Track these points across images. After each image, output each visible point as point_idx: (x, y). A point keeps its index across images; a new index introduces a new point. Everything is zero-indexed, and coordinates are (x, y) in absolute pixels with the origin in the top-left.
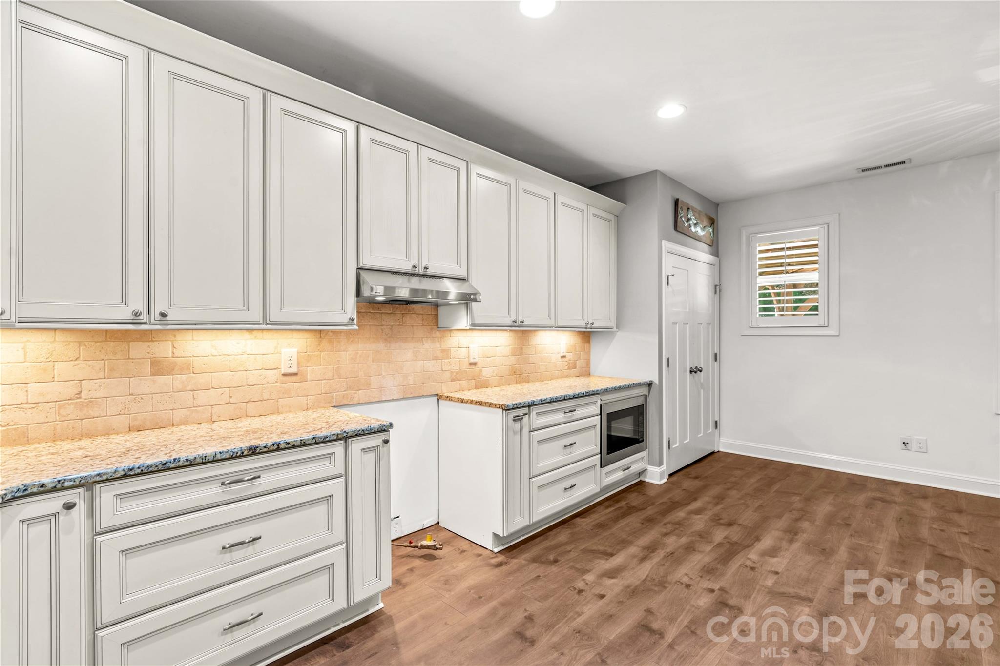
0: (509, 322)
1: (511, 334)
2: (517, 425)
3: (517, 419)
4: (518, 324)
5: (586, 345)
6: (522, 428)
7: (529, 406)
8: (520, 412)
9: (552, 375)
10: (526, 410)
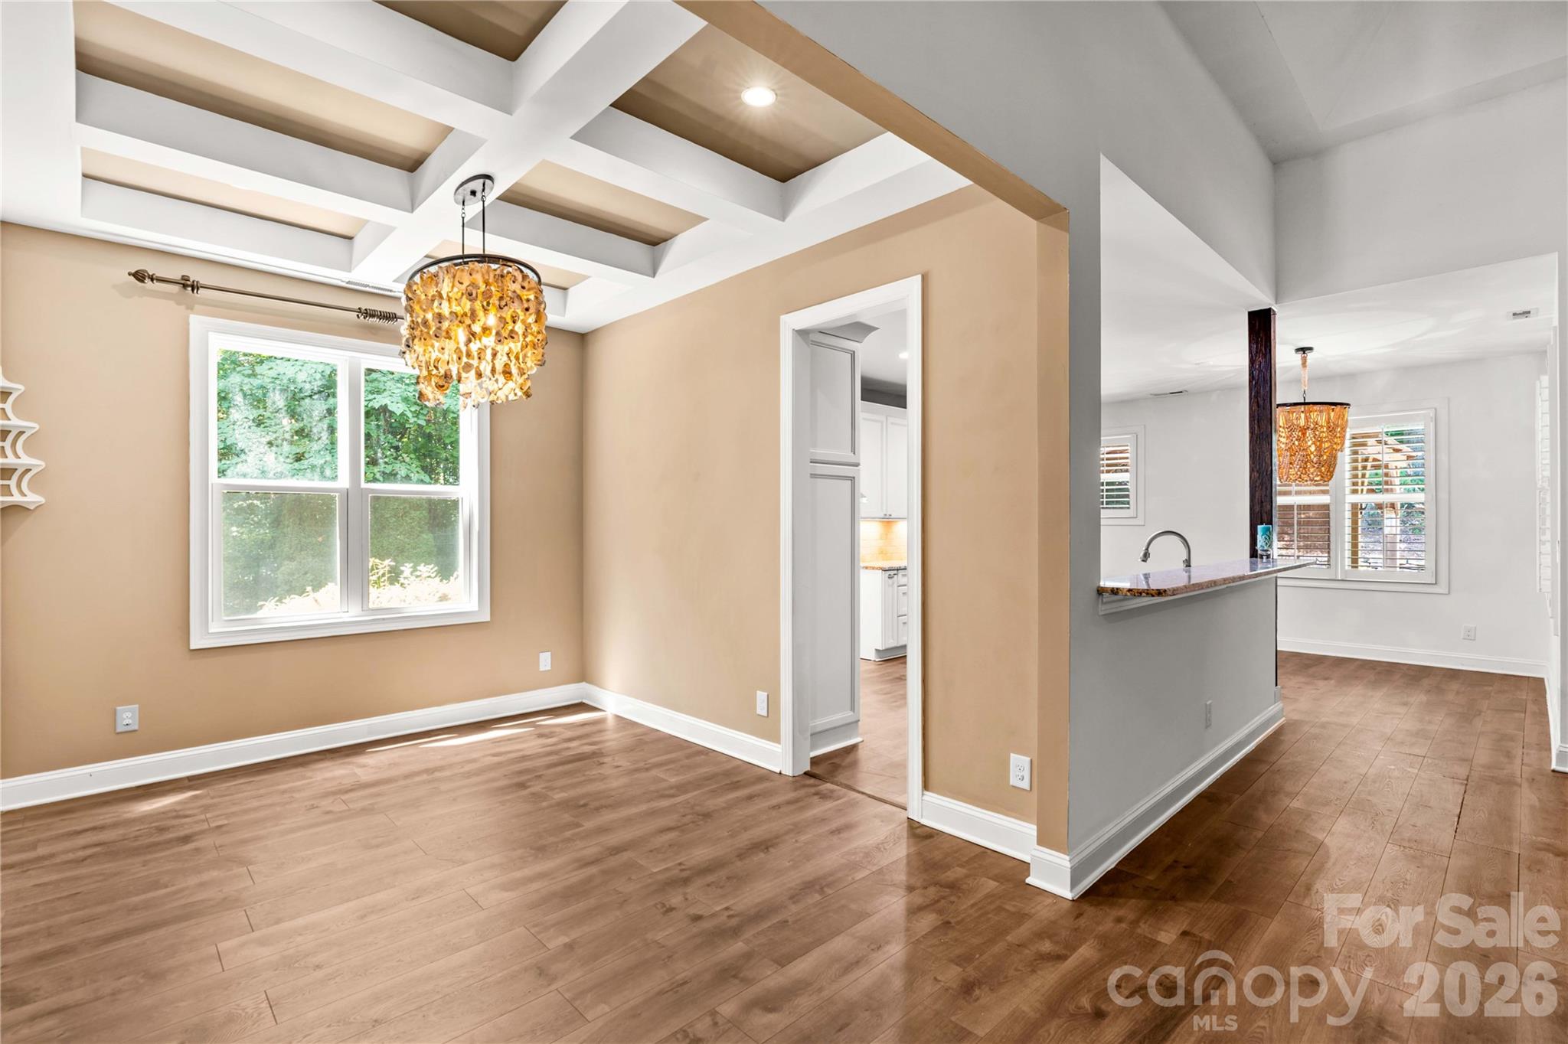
0: (882, 516)
1: (880, 524)
2: (890, 581)
3: (890, 577)
4: (888, 517)
6: (893, 583)
7: (898, 570)
8: (892, 573)
10: (895, 572)
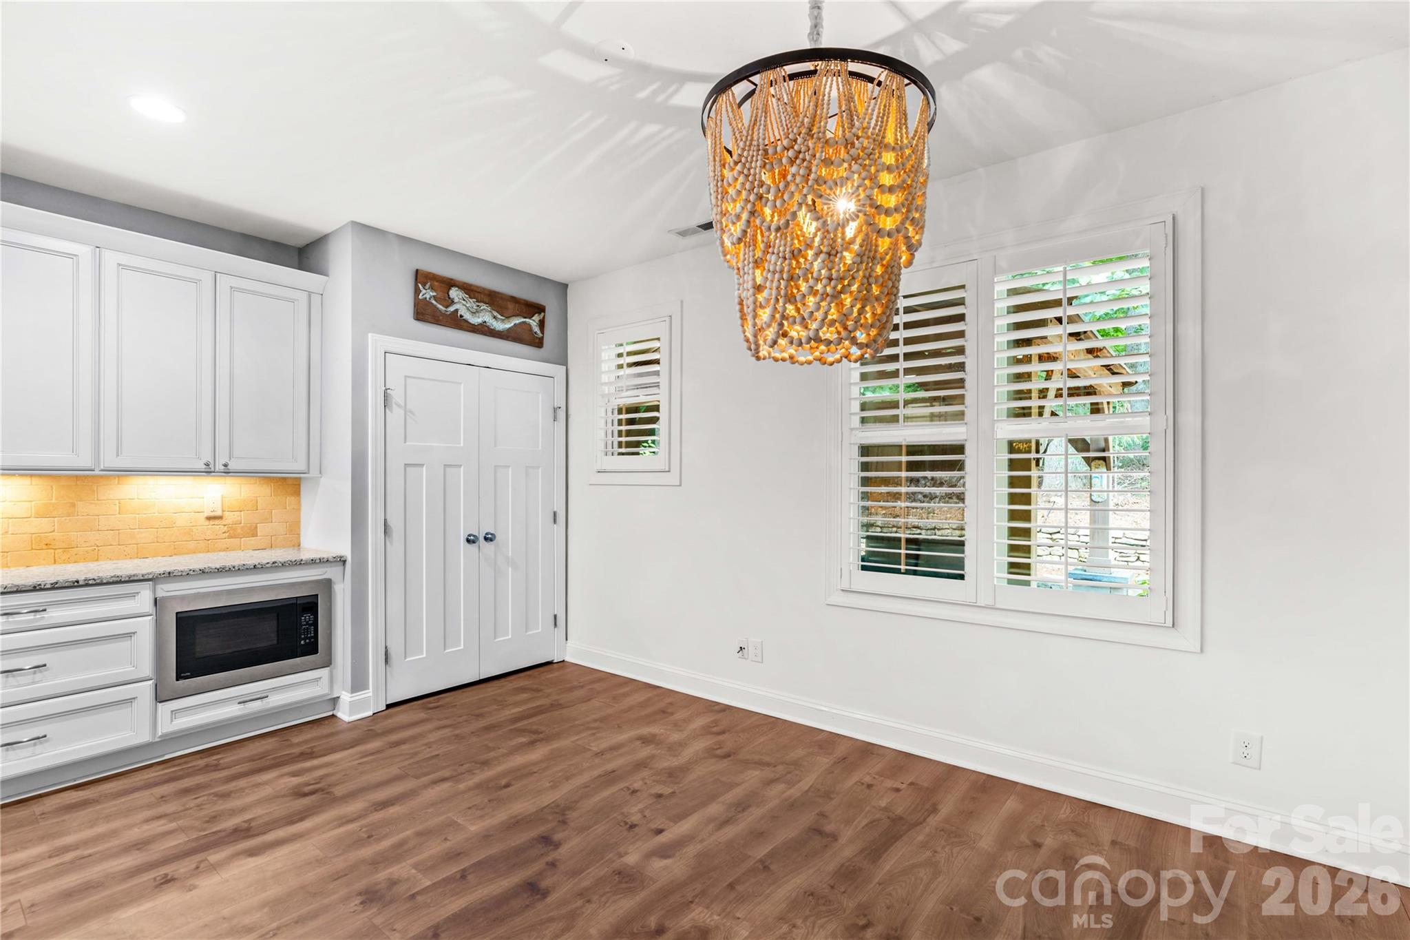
5: (290, 500)
9: (175, 548)
